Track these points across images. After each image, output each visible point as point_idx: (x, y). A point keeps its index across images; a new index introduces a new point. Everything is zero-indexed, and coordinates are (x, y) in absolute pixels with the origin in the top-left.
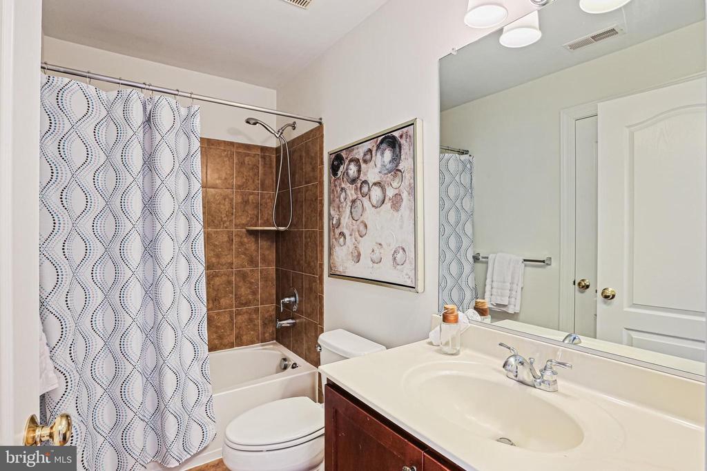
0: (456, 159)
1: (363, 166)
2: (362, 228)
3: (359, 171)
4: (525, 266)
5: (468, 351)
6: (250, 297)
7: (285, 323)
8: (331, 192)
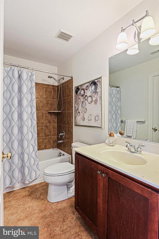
0: (115, 90)
1: (86, 91)
2: (85, 110)
3: (84, 92)
4: (137, 124)
5: (117, 145)
6: (49, 134)
7: (60, 142)
8: (75, 99)
